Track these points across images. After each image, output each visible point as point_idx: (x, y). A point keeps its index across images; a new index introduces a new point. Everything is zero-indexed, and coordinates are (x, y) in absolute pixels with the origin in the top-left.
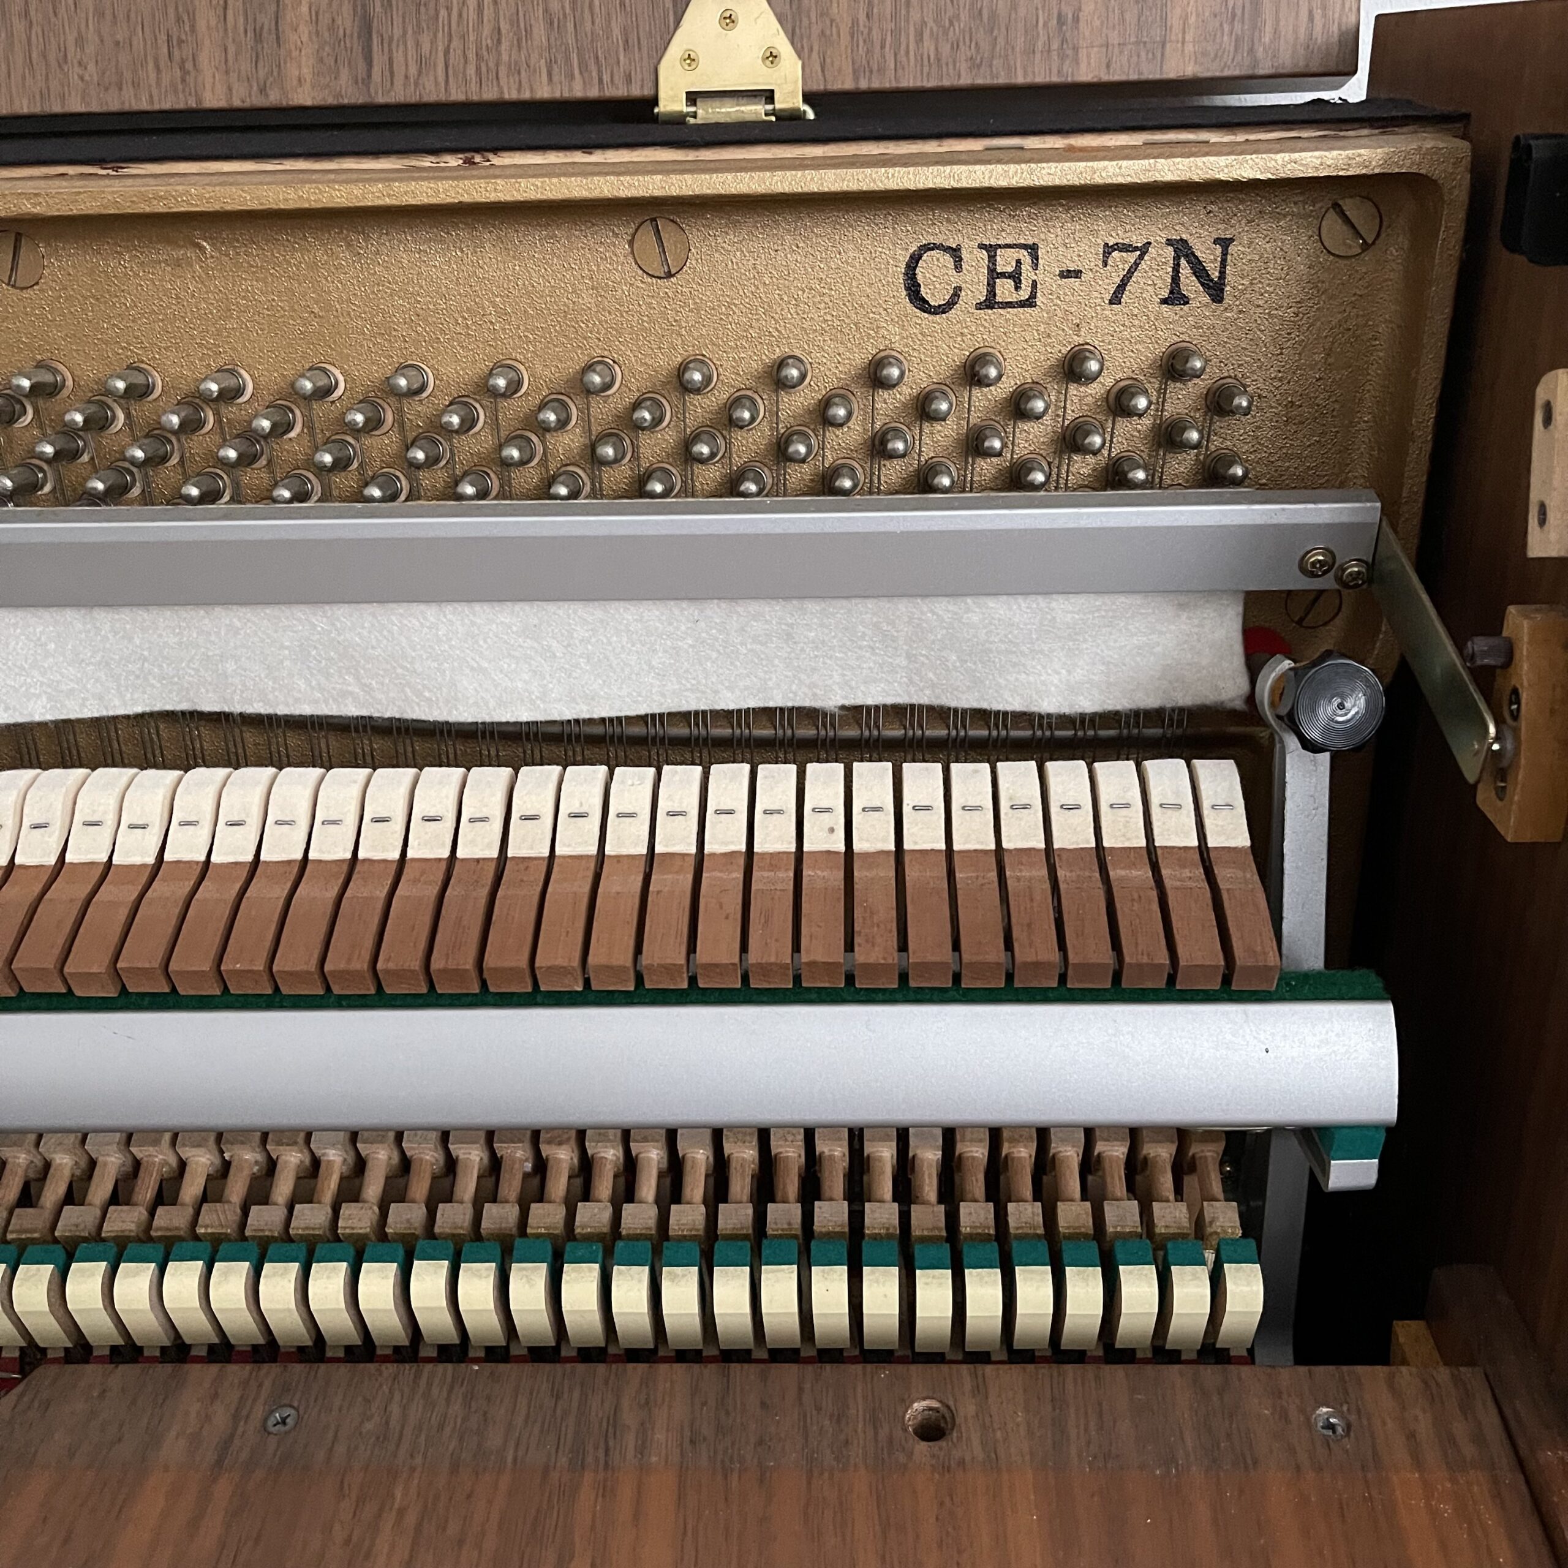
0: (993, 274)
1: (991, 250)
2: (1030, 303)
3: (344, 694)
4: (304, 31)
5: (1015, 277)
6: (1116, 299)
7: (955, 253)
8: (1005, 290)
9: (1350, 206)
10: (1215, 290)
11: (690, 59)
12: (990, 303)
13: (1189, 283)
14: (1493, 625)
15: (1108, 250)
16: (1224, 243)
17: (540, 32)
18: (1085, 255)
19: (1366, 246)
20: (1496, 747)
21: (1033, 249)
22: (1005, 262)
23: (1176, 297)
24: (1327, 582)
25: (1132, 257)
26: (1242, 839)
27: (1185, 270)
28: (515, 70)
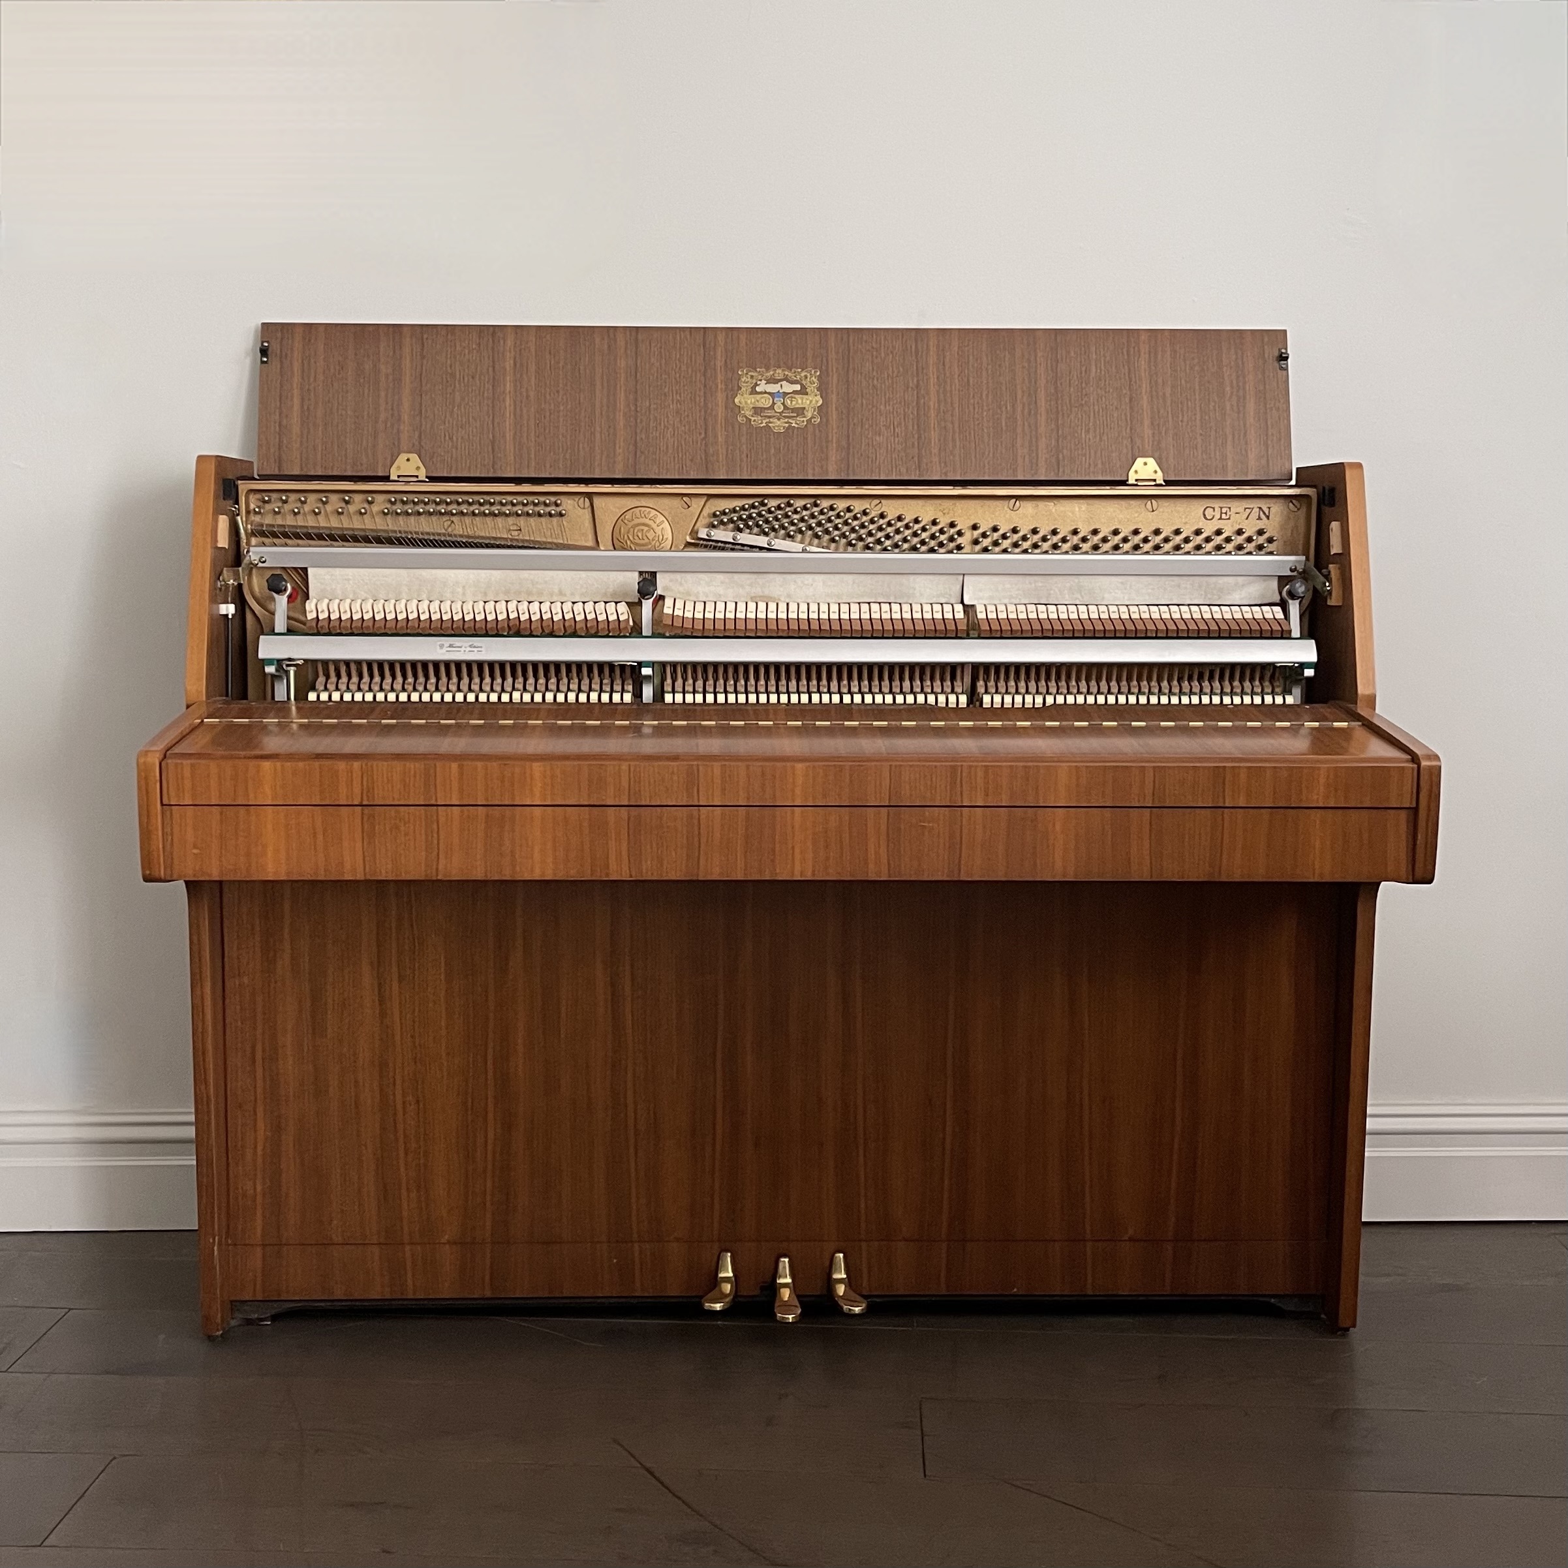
0: (1221, 513)
1: (1221, 508)
2: (1229, 519)
3: (1076, 599)
4: (1043, 463)
5: (1226, 513)
6: (1247, 519)
7: (1214, 508)
8: (1224, 516)
9: (1294, 501)
10: (1268, 517)
11: (1136, 472)
12: (1221, 518)
13: (1262, 516)
14: (1327, 568)
15: (1245, 509)
16: (1269, 508)
17: (1100, 466)
18: (1241, 510)
19: (1298, 509)
20: (1328, 588)
21: (1230, 508)
22: (1224, 510)
23: (1259, 518)
24: (1295, 574)
25: (1250, 510)
26: (1283, 617)
27: (1261, 513)
28: (1094, 473)
